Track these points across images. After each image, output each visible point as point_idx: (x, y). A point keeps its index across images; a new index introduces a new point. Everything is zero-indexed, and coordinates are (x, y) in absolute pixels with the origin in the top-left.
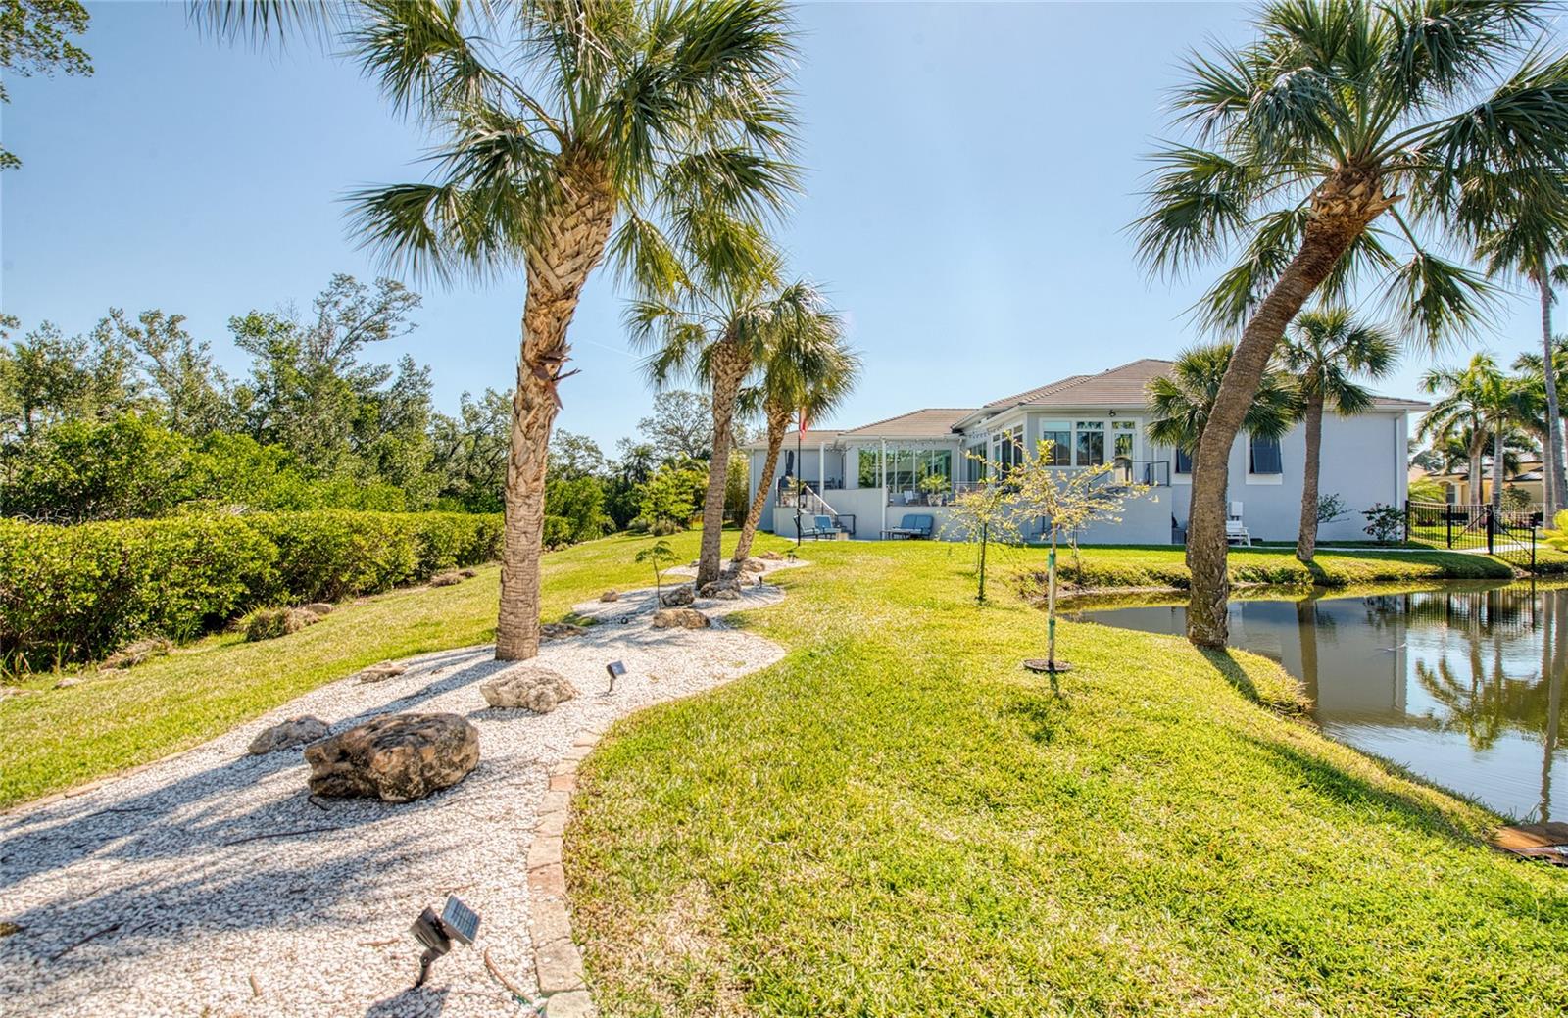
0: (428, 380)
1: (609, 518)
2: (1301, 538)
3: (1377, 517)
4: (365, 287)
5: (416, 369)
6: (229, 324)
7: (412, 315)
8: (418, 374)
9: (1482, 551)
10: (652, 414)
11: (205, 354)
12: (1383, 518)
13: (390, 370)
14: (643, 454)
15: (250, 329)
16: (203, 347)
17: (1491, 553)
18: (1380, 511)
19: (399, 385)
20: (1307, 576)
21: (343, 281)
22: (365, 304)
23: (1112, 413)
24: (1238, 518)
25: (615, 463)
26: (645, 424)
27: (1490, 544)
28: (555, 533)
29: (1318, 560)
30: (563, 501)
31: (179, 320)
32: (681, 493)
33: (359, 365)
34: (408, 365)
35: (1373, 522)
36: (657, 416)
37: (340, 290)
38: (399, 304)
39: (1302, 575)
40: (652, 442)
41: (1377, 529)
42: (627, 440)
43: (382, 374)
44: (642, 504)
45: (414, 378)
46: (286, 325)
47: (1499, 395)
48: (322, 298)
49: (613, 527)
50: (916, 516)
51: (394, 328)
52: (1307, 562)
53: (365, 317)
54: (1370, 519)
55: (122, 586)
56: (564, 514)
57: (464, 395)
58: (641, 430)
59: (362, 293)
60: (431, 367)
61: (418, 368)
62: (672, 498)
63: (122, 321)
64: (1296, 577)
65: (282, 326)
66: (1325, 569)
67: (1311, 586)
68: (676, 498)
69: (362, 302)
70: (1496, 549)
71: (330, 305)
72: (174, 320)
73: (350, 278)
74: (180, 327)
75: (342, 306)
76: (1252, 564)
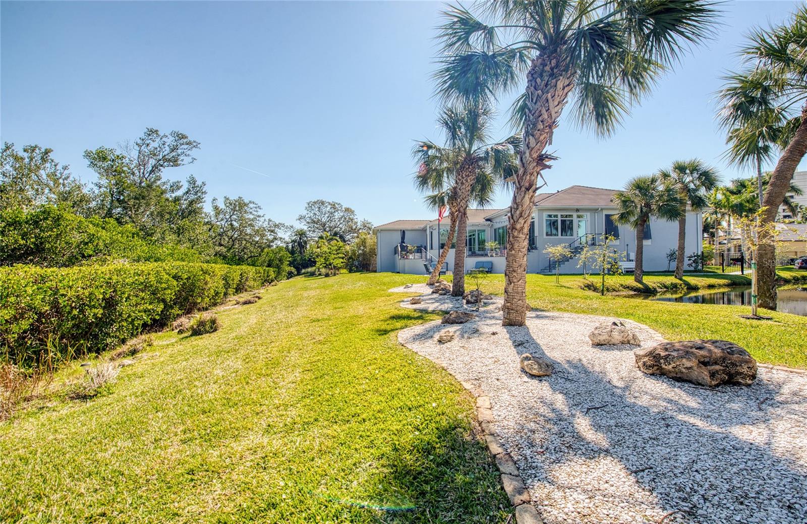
0: (203, 191)
1: (292, 268)
2: (677, 268)
3: (693, 259)
4: (167, 136)
5: (197, 183)
6: (84, 154)
7: (194, 153)
8: (198, 186)
9: (740, 273)
10: (304, 213)
11: (66, 172)
12: (695, 259)
13: (181, 184)
14: (301, 234)
15: (99, 158)
16: (65, 168)
17: (743, 274)
18: (695, 256)
19: (187, 192)
20: (683, 286)
21: (152, 132)
22: (166, 146)
23: (577, 210)
24: (632, 261)
25: (284, 239)
26: (301, 218)
27: (742, 271)
28: (268, 276)
29: (684, 278)
30: (267, 259)
31: (49, 152)
32: (338, 254)
33: (163, 180)
34: (192, 181)
35: (691, 261)
36: (308, 214)
37: (150, 137)
38: (186, 147)
39: (681, 285)
40: (305, 228)
41: (694, 265)
42: (292, 227)
43: (176, 186)
44: (317, 260)
45: (196, 189)
46: (121, 156)
47: (729, 204)
48: (139, 142)
49: (296, 273)
50: (483, 262)
51: (182, 160)
52: (681, 279)
53: (166, 153)
54: (689, 260)
55: (110, 304)
56: (269, 266)
57: (214, 200)
58: (298, 221)
59: (164, 139)
60: (206, 183)
61: (199, 183)
62: (333, 256)
63: (13, 150)
64: (678, 286)
65: (118, 156)
66: (690, 282)
67: (685, 290)
68: (336, 256)
69: (164, 144)
70: (745, 272)
71: (144, 145)
72: (47, 152)
73: (157, 131)
74: (51, 156)
75: (151, 147)
76: (658, 280)
